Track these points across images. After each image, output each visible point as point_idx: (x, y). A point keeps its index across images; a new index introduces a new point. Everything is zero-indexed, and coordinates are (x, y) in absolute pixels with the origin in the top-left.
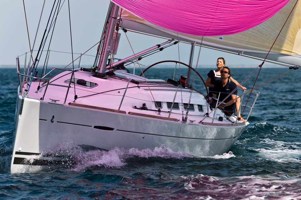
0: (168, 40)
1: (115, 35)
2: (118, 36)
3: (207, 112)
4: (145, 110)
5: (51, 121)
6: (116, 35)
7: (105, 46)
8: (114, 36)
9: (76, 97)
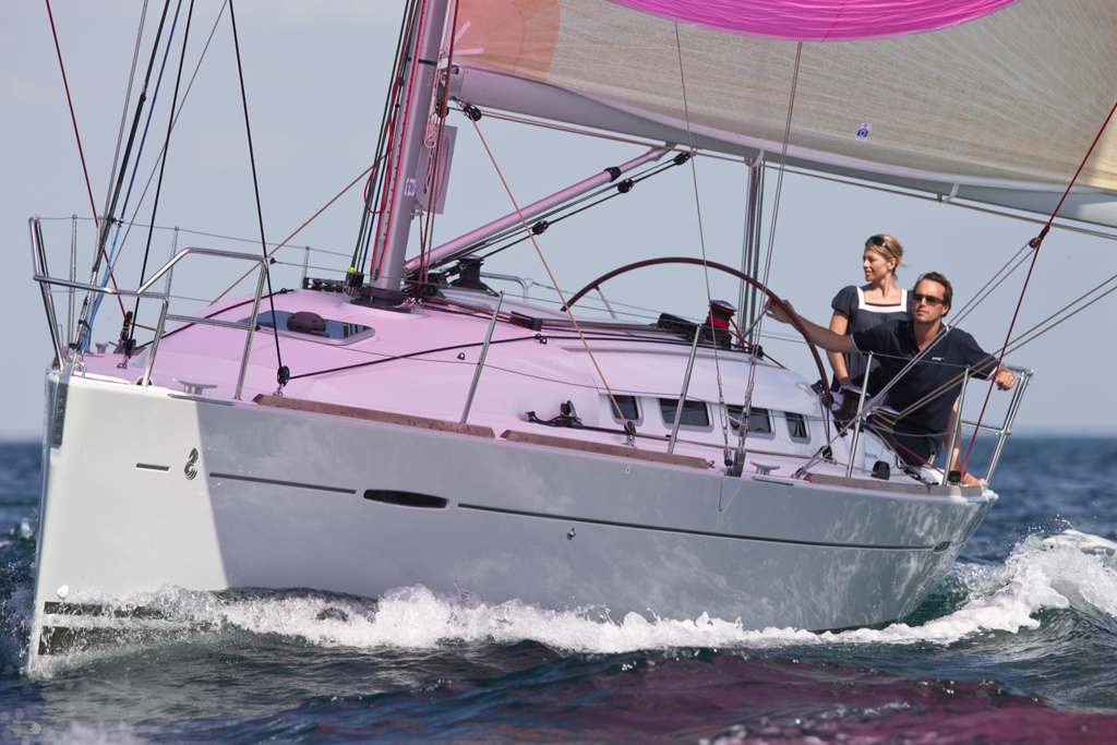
0: (649, 149)
1: (431, 134)
2: (446, 138)
3: (825, 443)
4: (570, 426)
5: (186, 470)
6: (436, 134)
7: (396, 179)
8: (428, 136)
9: (283, 375)
